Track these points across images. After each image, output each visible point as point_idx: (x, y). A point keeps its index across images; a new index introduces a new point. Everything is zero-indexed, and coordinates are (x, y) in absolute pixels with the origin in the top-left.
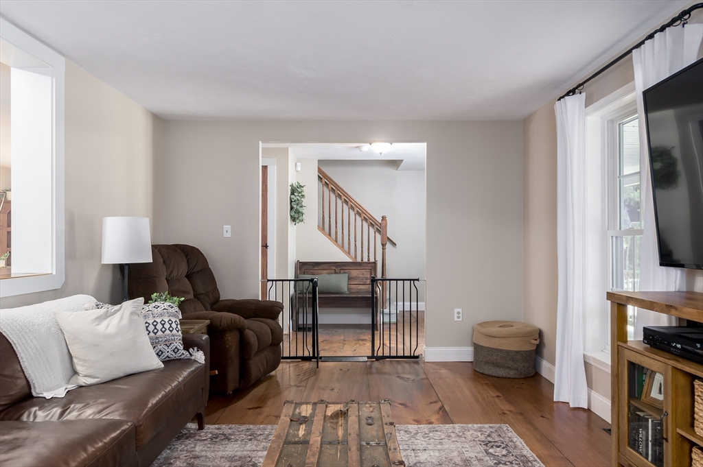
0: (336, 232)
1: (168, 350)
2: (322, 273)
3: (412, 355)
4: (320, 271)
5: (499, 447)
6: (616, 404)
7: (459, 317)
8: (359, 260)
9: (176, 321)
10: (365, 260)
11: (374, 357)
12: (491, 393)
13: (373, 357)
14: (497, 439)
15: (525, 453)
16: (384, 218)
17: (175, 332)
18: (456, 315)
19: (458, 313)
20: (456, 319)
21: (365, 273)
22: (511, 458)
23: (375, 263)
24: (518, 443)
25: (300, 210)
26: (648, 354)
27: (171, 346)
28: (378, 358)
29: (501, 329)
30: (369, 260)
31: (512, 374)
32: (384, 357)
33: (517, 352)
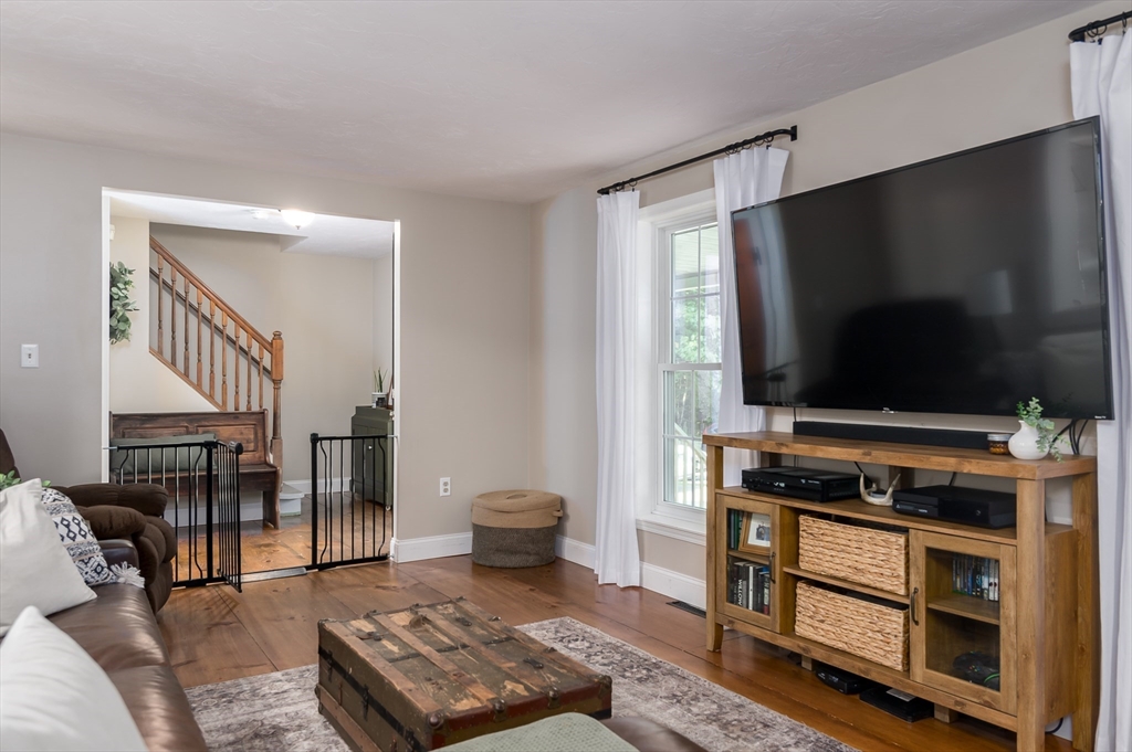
0: (187, 359)
1: (86, 570)
2: (161, 435)
3: (377, 555)
4: (160, 431)
5: (577, 640)
6: (713, 559)
7: (446, 490)
8: (231, 408)
9: (74, 519)
10: (243, 409)
11: (317, 566)
12: (522, 588)
13: (314, 565)
14: (569, 633)
15: (608, 640)
16: (277, 335)
17: (79, 539)
18: (442, 487)
19: (446, 484)
20: (442, 493)
21: (245, 432)
22: (599, 648)
23: (262, 414)
24: (594, 633)
25: (128, 314)
26: (745, 496)
27: (91, 563)
28: (323, 567)
29: (509, 501)
30: (249, 408)
31: (531, 560)
32: (332, 565)
33: (538, 530)
